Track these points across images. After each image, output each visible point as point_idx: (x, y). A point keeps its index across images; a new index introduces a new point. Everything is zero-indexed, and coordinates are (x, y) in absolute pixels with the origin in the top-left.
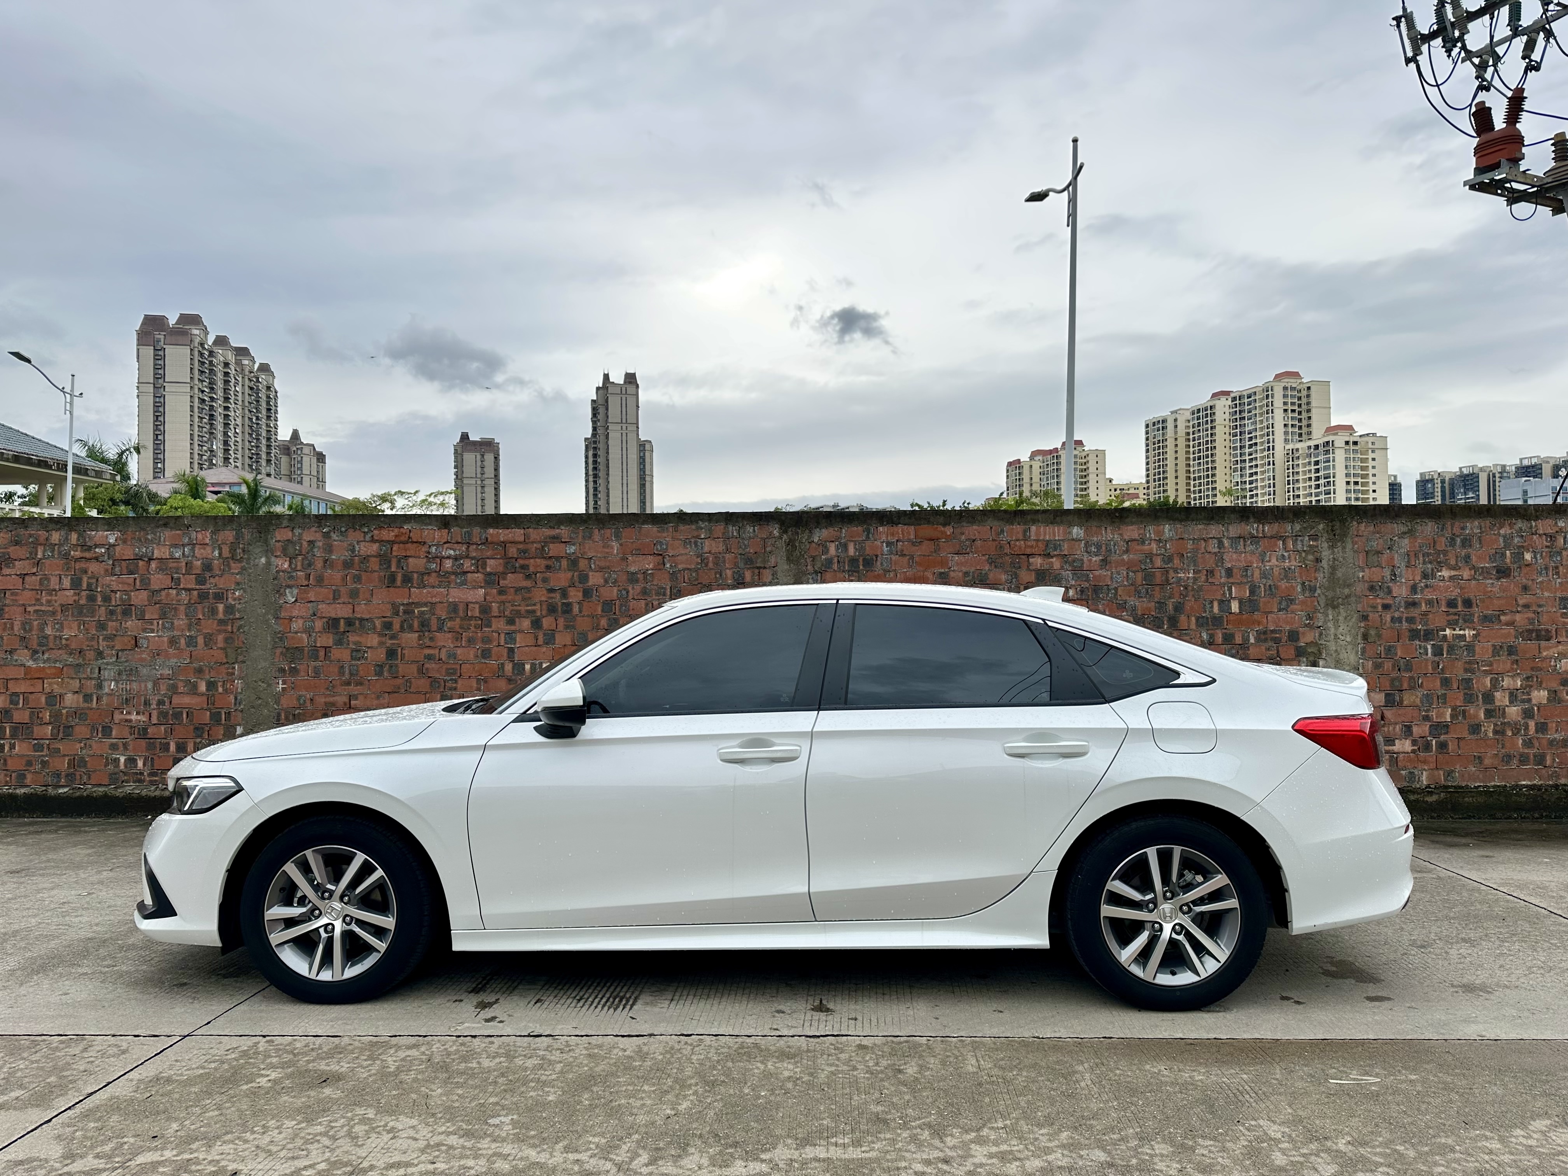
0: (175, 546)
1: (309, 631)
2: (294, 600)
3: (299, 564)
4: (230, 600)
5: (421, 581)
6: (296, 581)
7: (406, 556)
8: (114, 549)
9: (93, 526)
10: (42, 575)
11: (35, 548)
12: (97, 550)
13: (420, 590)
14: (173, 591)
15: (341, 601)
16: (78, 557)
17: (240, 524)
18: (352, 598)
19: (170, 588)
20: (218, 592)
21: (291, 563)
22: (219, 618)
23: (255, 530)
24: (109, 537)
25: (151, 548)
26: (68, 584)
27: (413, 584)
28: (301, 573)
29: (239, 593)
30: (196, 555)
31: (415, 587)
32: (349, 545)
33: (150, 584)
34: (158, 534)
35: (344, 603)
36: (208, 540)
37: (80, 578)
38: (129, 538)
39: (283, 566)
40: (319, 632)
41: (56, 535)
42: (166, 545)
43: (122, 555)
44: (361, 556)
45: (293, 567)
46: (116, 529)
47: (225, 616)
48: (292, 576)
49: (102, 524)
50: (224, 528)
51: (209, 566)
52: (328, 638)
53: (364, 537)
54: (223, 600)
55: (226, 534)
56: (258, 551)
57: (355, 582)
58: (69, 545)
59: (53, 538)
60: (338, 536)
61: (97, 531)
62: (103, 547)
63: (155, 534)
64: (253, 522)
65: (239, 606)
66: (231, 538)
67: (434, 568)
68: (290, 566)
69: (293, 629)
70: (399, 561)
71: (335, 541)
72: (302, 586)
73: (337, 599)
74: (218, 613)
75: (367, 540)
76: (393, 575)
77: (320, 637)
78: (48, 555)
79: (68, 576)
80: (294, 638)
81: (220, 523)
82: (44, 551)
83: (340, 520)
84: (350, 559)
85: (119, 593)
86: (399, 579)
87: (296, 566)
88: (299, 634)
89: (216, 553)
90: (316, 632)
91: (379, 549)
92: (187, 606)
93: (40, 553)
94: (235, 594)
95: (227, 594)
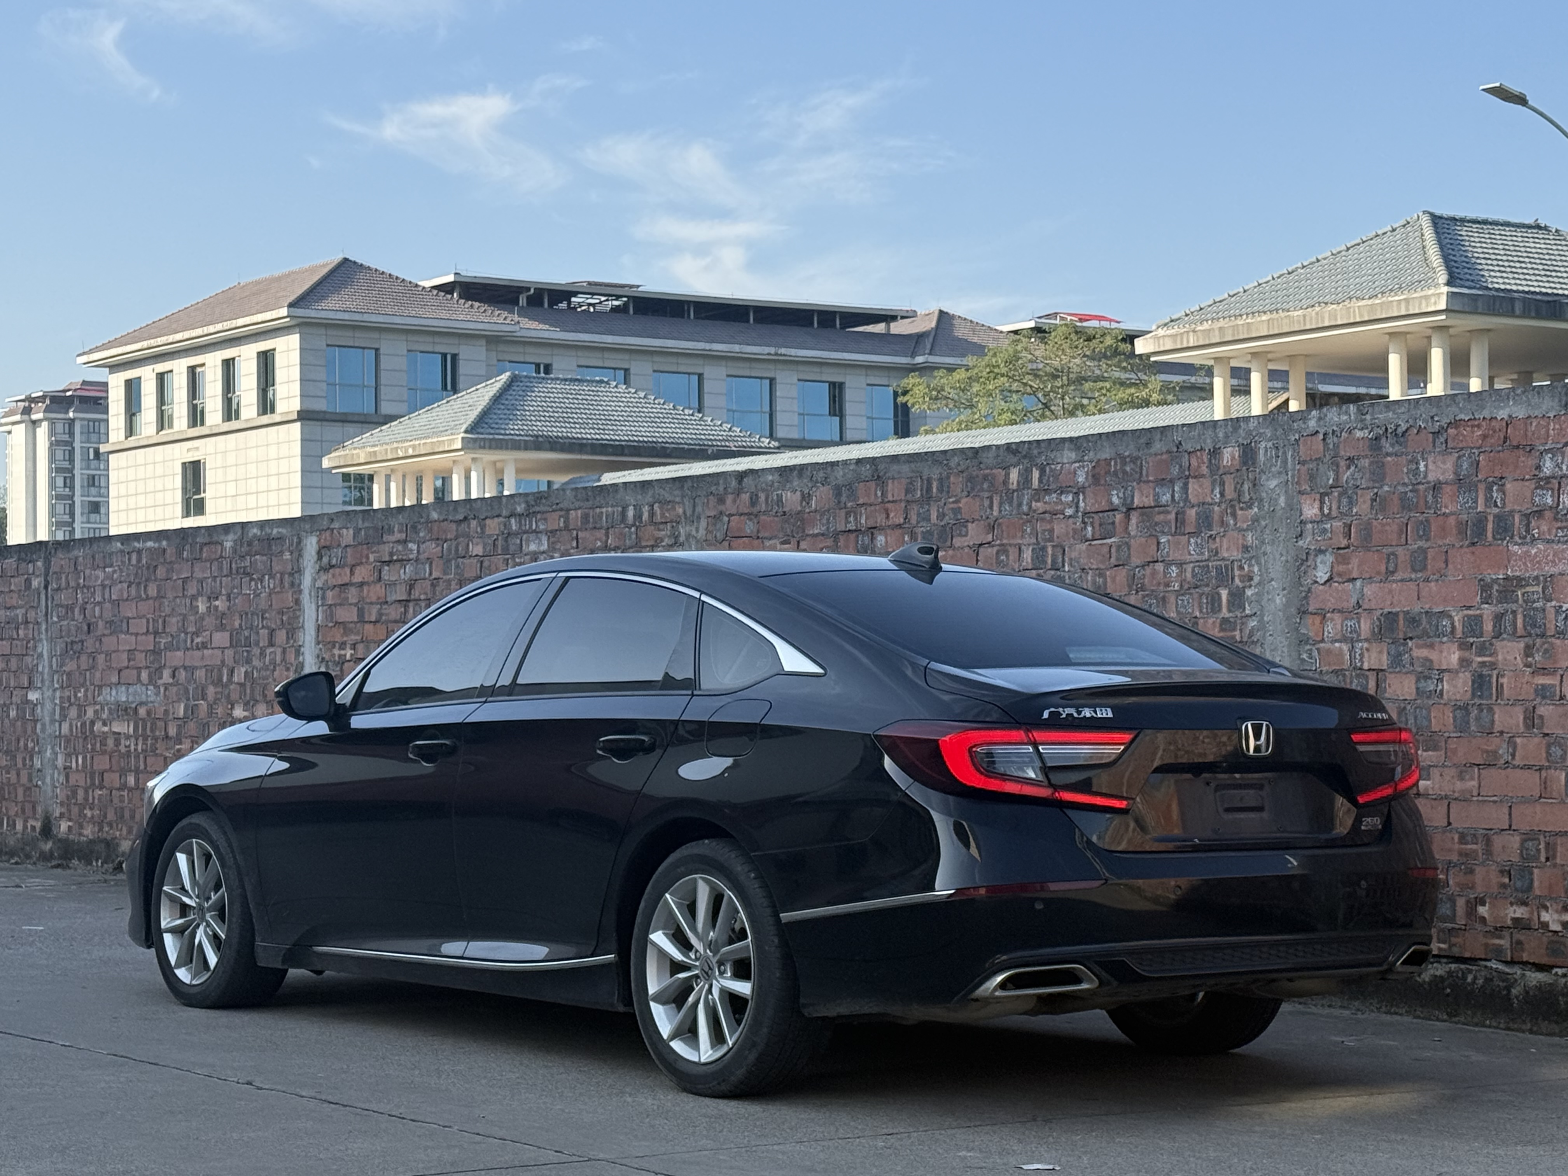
0: (1160, 482)
1: (1351, 639)
2: (1326, 577)
3: (1334, 507)
4: (1237, 580)
5: (1528, 531)
6: (1331, 539)
7: (1502, 478)
8: (1084, 493)
9: (1059, 455)
10: (998, 545)
11: (991, 499)
12: (1063, 498)
13: (1525, 548)
14: (1160, 567)
15: (1398, 576)
16: (1041, 511)
17: (1249, 433)
18: (1414, 570)
19: (1157, 561)
20: (1221, 566)
21: (1322, 503)
22: (1222, 615)
23: (1270, 444)
24: (1079, 472)
25: (1130, 488)
26: (1029, 560)
27: (1512, 537)
28: (1337, 524)
29: (1249, 566)
30: (1190, 497)
31: (1516, 544)
32: (1411, 461)
33: (1130, 554)
34: (1139, 462)
35: (1402, 580)
36: (1204, 470)
37: (1044, 549)
38: (1102, 472)
39: (1311, 511)
40: (1366, 640)
41: (1014, 475)
42: (1149, 481)
43: (1093, 504)
44: (1428, 483)
45: (1326, 511)
46: (1086, 458)
47: (1230, 611)
48: (1325, 531)
49: (1069, 449)
50: (1226, 444)
51: (1207, 517)
52: (1381, 652)
53: (1434, 442)
54: (1228, 581)
55: (1229, 455)
56: (1273, 483)
57: (1421, 537)
58: (1030, 491)
59: (1011, 481)
60: (1392, 445)
61: (1063, 464)
62: (1071, 492)
63: (1134, 463)
64: (1267, 428)
65: (1249, 592)
66: (1237, 462)
67: (1549, 501)
68: (1321, 509)
69: (1326, 633)
70: (1489, 489)
71: (1388, 454)
72: (1339, 549)
73: (1393, 573)
74: (1220, 605)
75: (1438, 450)
76: (1480, 522)
77: (1367, 650)
78: (1006, 510)
79: (1029, 545)
80: (1329, 652)
81: (1221, 435)
82: (1001, 504)
83: (1394, 413)
84: (1411, 491)
85: (1090, 572)
86: (1490, 526)
87: (1330, 509)
88: (1337, 645)
89: (1217, 491)
90: (1360, 641)
91: (1458, 466)
92: (1178, 593)
93: (995, 508)
94: (1243, 568)
95: (1232, 570)
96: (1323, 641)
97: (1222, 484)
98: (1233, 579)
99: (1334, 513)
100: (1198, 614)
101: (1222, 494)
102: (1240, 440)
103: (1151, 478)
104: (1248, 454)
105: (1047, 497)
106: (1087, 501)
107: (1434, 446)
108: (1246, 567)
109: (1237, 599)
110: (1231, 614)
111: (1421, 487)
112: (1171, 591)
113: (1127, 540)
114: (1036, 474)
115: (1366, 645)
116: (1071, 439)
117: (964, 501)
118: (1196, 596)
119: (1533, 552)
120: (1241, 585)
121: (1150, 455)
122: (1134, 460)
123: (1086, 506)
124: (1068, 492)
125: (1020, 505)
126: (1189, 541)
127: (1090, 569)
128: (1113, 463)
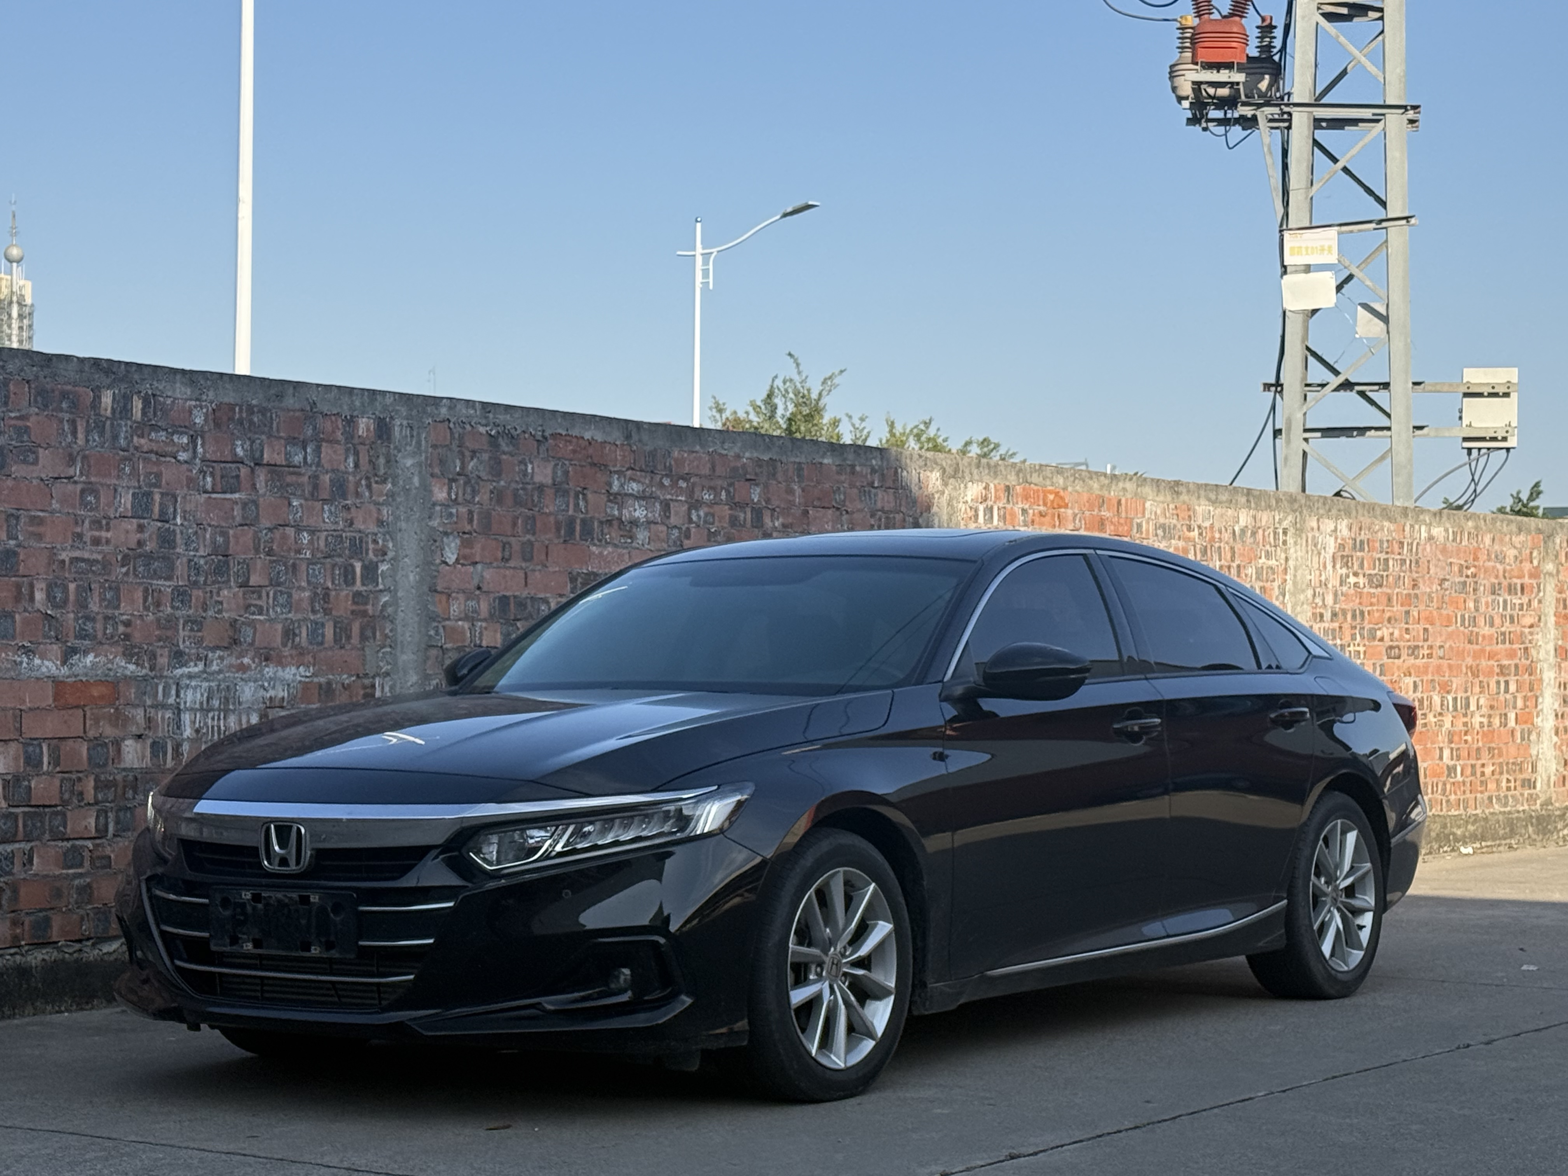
0: (292, 441)
1: (470, 617)
2: (454, 558)
3: (460, 493)
4: (371, 554)
5: (602, 535)
6: (456, 523)
7: (585, 489)
8: (202, 438)
9: (168, 387)
10: (84, 483)
11: (73, 423)
12: (175, 438)
13: (600, 550)
14: (290, 531)
15: (512, 564)
16: (145, 449)
17: (385, 408)
18: (525, 560)
19: (287, 525)
20: (355, 538)
21: (450, 488)
22: (355, 589)
23: (405, 423)
24: (195, 412)
25: (258, 441)
26: (129, 506)
27: (592, 539)
28: (463, 510)
29: (384, 541)
30: (323, 461)
31: (595, 545)
32: (521, 462)
33: (258, 514)
34: (269, 414)
35: (514, 568)
36: (339, 435)
37: (149, 494)
38: (225, 418)
39: (440, 494)
40: (485, 620)
41: (107, 399)
42: (281, 438)
43: (214, 452)
44: (534, 483)
45: (453, 497)
46: (204, 397)
47: (363, 584)
48: (451, 514)
49: (182, 383)
50: (363, 413)
51: (341, 486)
52: (496, 631)
53: (538, 449)
54: (362, 553)
55: (364, 426)
56: (409, 462)
57: (528, 530)
58: (129, 423)
59: (103, 405)
60: (507, 445)
61: (175, 399)
62: (186, 433)
63: (264, 415)
64: (403, 406)
65: (383, 567)
66: (372, 434)
67: (616, 513)
68: (449, 494)
69: (452, 612)
70: (577, 497)
71: (504, 453)
72: (464, 533)
73: (507, 560)
74: (354, 578)
75: (541, 456)
76: (571, 522)
77: (486, 628)
78: (94, 440)
79: (129, 488)
80: (454, 629)
81: (357, 403)
82: (88, 432)
83: (511, 416)
84: (522, 489)
85: (210, 529)
86: (578, 528)
87: (457, 495)
88: (460, 623)
89: (351, 460)
90: (481, 620)
91: (554, 473)
92: (310, 562)
93: (81, 436)
94: (378, 543)
95: (367, 543)
96: (449, 619)
97: (357, 454)
98: (367, 554)
99: (460, 500)
100: (330, 585)
101: (356, 465)
102: (377, 413)
103: (282, 434)
104: (383, 429)
105: (153, 434)
106: (207, 447)
107: (538, 453)
108: (380, 542)
109: (370, 571)
110: (365, 588)
111: (529, 487)
112: (302, 559)
113: (255, 498)
114: (137, 405)
115: (484, 624)
116: (183, 372)
117: (33, 419)
118: (328, 566)
119: (605, 553)
120: (375, 559)
121: (283, 409)
122: (263, 411)
123: (205, 452)
124: (182, 433)
125: (115, 437)
126: (323, 509)
127: (210, 525)
128: (237, 409)
